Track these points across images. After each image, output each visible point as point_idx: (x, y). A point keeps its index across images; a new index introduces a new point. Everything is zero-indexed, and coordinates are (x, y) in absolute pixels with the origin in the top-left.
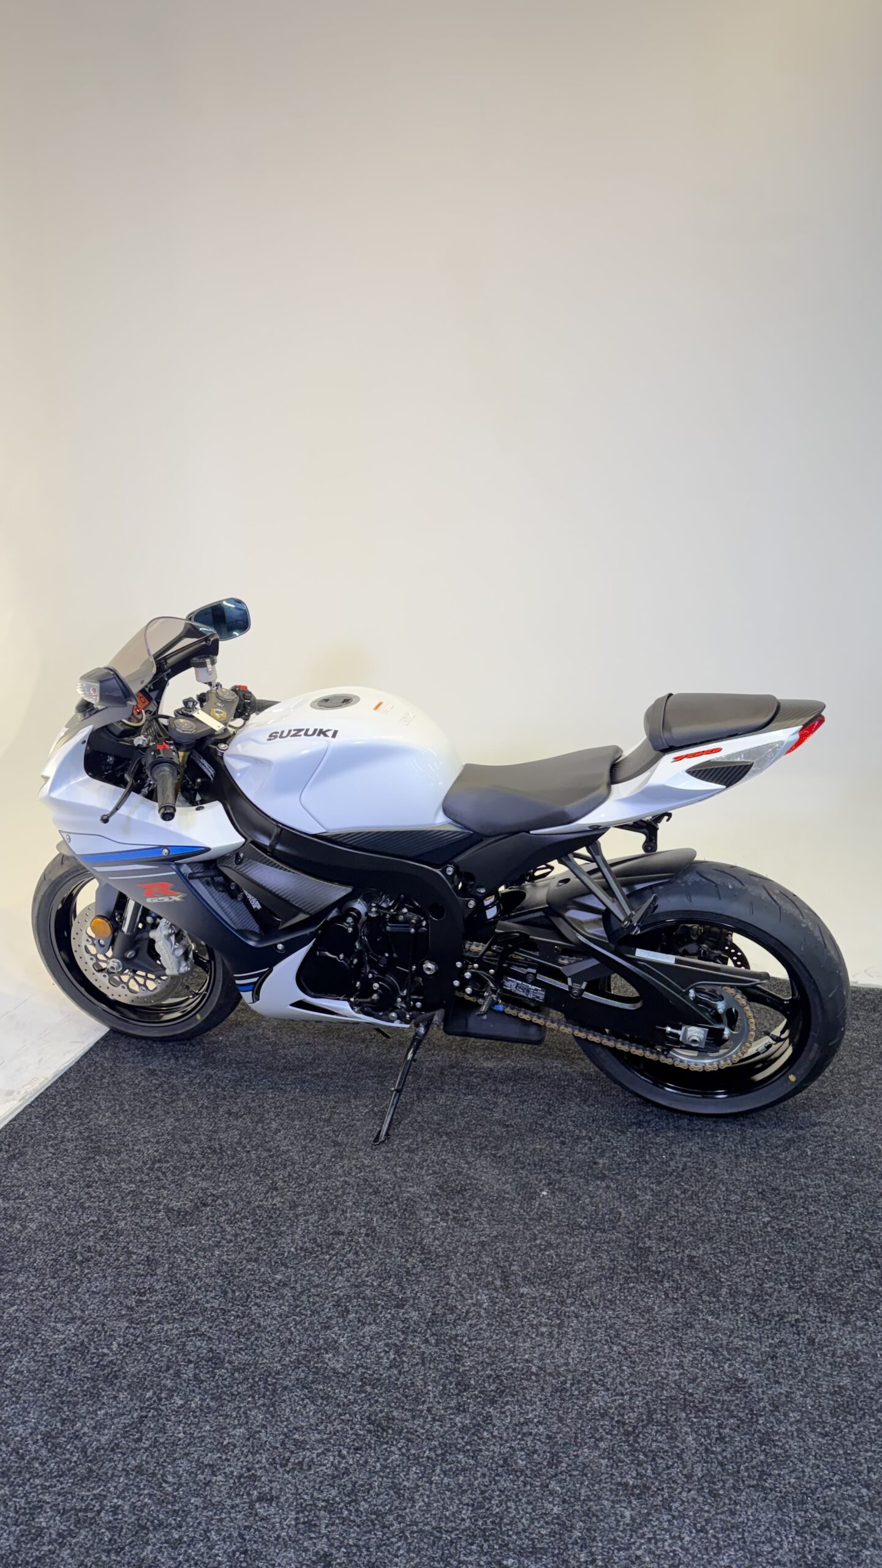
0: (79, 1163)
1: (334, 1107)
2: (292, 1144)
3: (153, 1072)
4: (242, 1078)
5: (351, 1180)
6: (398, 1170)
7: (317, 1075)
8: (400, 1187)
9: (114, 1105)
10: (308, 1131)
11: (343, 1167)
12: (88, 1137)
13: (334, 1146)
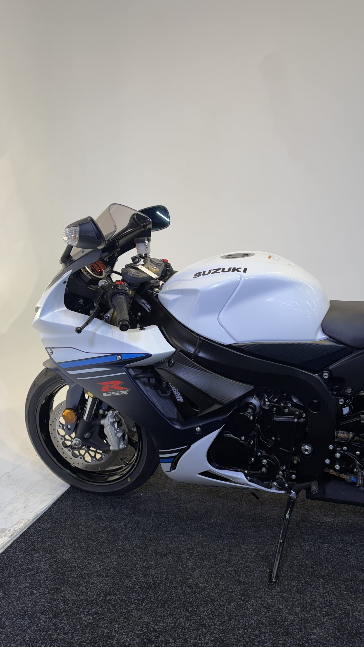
0: (49, 593)
1: (230, 551)
2: (207, 581)
3: (99, 518)
4: (160, 524)
5: (264, 620)
6: (297, 610)
7: (212, 524)
8: (306, 629)
9: (74, 543)
10: (216, 570)
11: (253, 605)
12: (56, 569)
13: (239, 585)
